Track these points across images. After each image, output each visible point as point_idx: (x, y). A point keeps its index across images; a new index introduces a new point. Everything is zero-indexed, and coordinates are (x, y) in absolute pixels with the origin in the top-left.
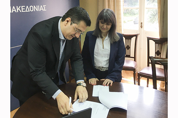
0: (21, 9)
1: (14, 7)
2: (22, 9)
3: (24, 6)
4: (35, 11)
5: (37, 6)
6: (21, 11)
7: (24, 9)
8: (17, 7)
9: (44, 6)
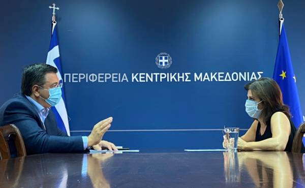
0: (217, 76)
1: (206, 74)
2: (219, 77)
3: (223, 73)
5: (245, 73)
6: (217, 79)
7: (222, 77)
8: (211, 74)
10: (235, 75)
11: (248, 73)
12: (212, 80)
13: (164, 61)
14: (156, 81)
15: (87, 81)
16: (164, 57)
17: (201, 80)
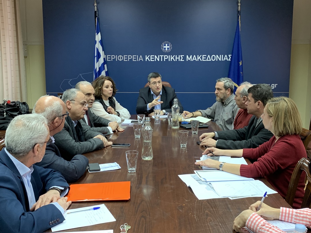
0: (201, 58)
1: (195, 56)
2: (203, 58)
3: (206, 56)
4: (217, 60)
5: (220, 55)
6: (202, 59)
7: (205, 58)
8: (198, 56)
9: (229, 56)
10: (214, 57)
11: (222, 55)
12: (198, 60)
13: (167, 47)
14: (162, 61)
15: (117, 60)
16: (166, 44)
17: (191, 60)
